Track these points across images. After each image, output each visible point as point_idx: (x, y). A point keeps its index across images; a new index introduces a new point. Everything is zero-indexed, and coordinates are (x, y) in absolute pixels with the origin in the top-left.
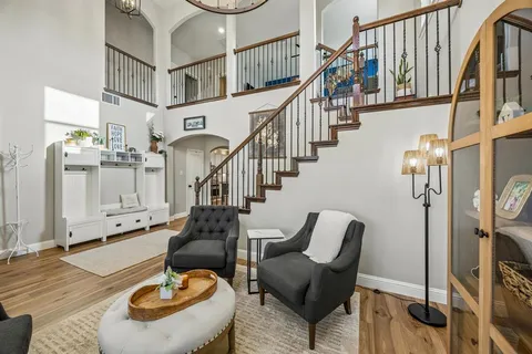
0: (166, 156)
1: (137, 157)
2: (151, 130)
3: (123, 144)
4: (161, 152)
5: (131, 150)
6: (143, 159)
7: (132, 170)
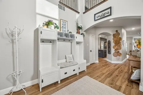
0: (84, 36)
1: (72, 36)
2: (77, 24)
3: (67, 30)
4: (82, 34)
5: (70, 32)
6: (75, 37)
7: (70, 43)
